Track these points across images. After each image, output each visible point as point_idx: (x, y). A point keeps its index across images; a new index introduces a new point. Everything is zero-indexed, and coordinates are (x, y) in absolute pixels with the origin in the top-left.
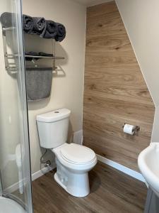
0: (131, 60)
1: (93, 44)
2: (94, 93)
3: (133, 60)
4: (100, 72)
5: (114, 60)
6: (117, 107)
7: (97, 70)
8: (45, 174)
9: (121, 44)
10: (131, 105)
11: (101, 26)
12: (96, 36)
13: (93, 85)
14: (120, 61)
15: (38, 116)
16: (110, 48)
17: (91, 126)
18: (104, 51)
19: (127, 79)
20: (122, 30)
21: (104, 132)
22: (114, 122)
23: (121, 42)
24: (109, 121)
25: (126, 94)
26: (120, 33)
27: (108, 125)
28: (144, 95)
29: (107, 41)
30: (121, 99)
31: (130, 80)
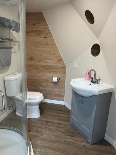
0: (53, 44)
1: (30, 34)
2: (33, 63)
3: (54, 44)
4: (35, 50)
5: (44, 44)
6: (47, 69)
7: (34, 49)
8: (9, 115)
9: (47, 35)
10: (55, 67)
11: (34, 24)
12: (32, 29)
13: (31, 58)
14: (47, 45)
15: (5, 77)
16: (41, 37)
17: (32, 82)
18: (37, 38)
19: (52, 54)
20: (48, 28)
21: (40, 84)
22: (46, 77)
23: (47, 34)
24: (43, 77)
25: (52, 62)
26: (46, 29)
27: (43, 80)
28: (60, 62)
29: (39, 33)
30: (49, 64)
31: (53, 55)
